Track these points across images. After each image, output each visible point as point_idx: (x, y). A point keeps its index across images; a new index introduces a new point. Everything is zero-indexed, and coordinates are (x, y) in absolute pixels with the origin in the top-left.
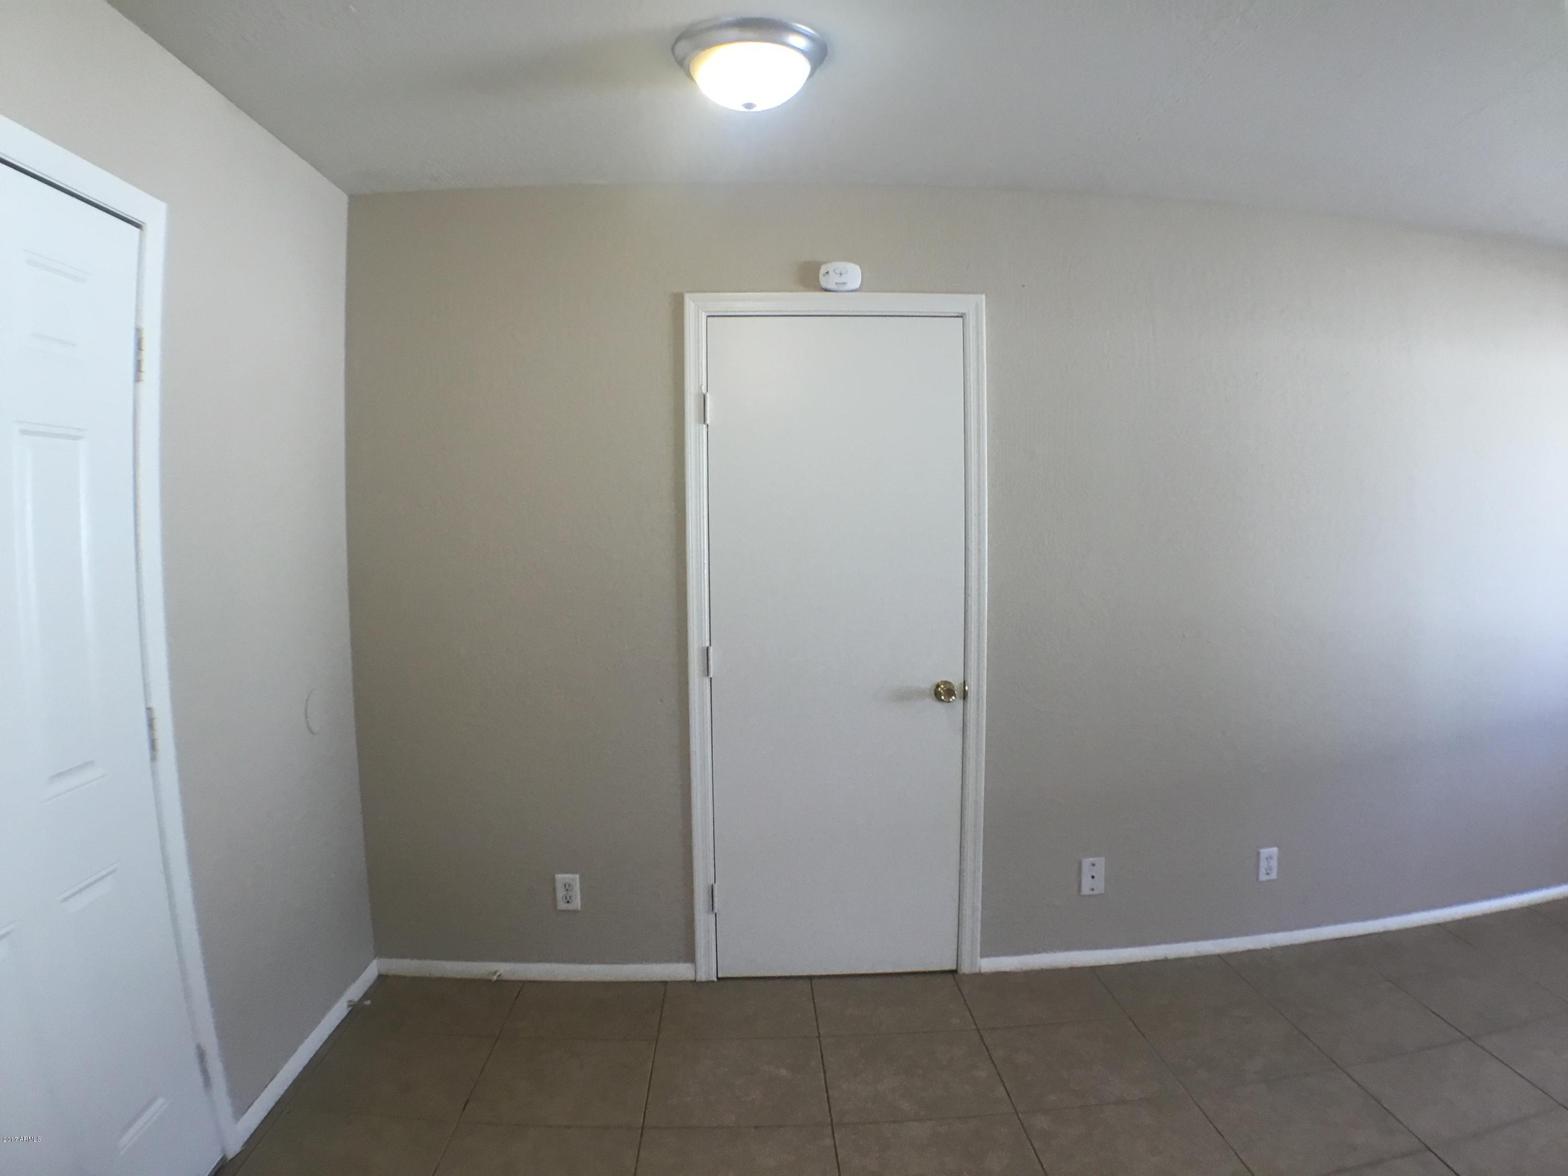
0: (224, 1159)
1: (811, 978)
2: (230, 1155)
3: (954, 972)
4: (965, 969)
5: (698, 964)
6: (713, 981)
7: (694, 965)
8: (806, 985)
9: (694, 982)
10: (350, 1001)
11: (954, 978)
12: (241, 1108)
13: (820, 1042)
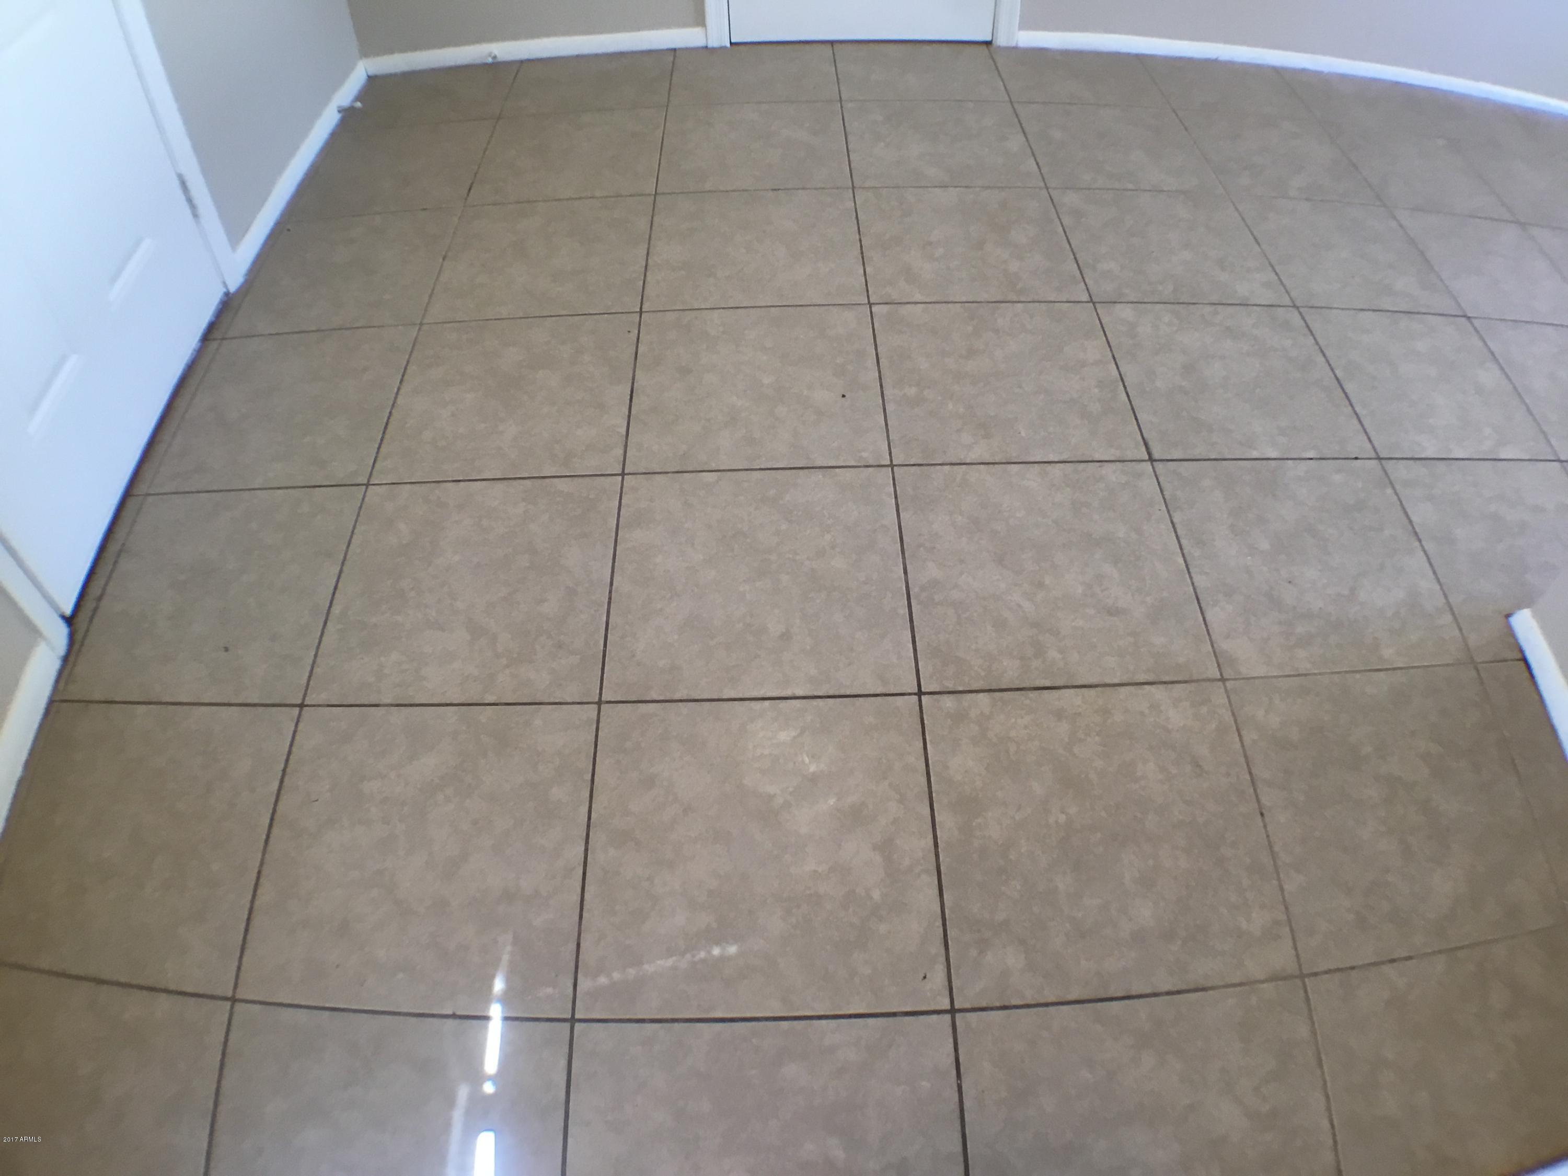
0: (227, 294)
1: (832, 43)
2: (232, 289)
3: (988, 43)
4: (1002, 40)
5: (708, 28)
6: (725, 47)
7: (704, 28)
8: (828, 50)
9: (706, 47)
10: (339, 107)
11: (989, 50)
12: (235, 235)
13: (842, 107)
